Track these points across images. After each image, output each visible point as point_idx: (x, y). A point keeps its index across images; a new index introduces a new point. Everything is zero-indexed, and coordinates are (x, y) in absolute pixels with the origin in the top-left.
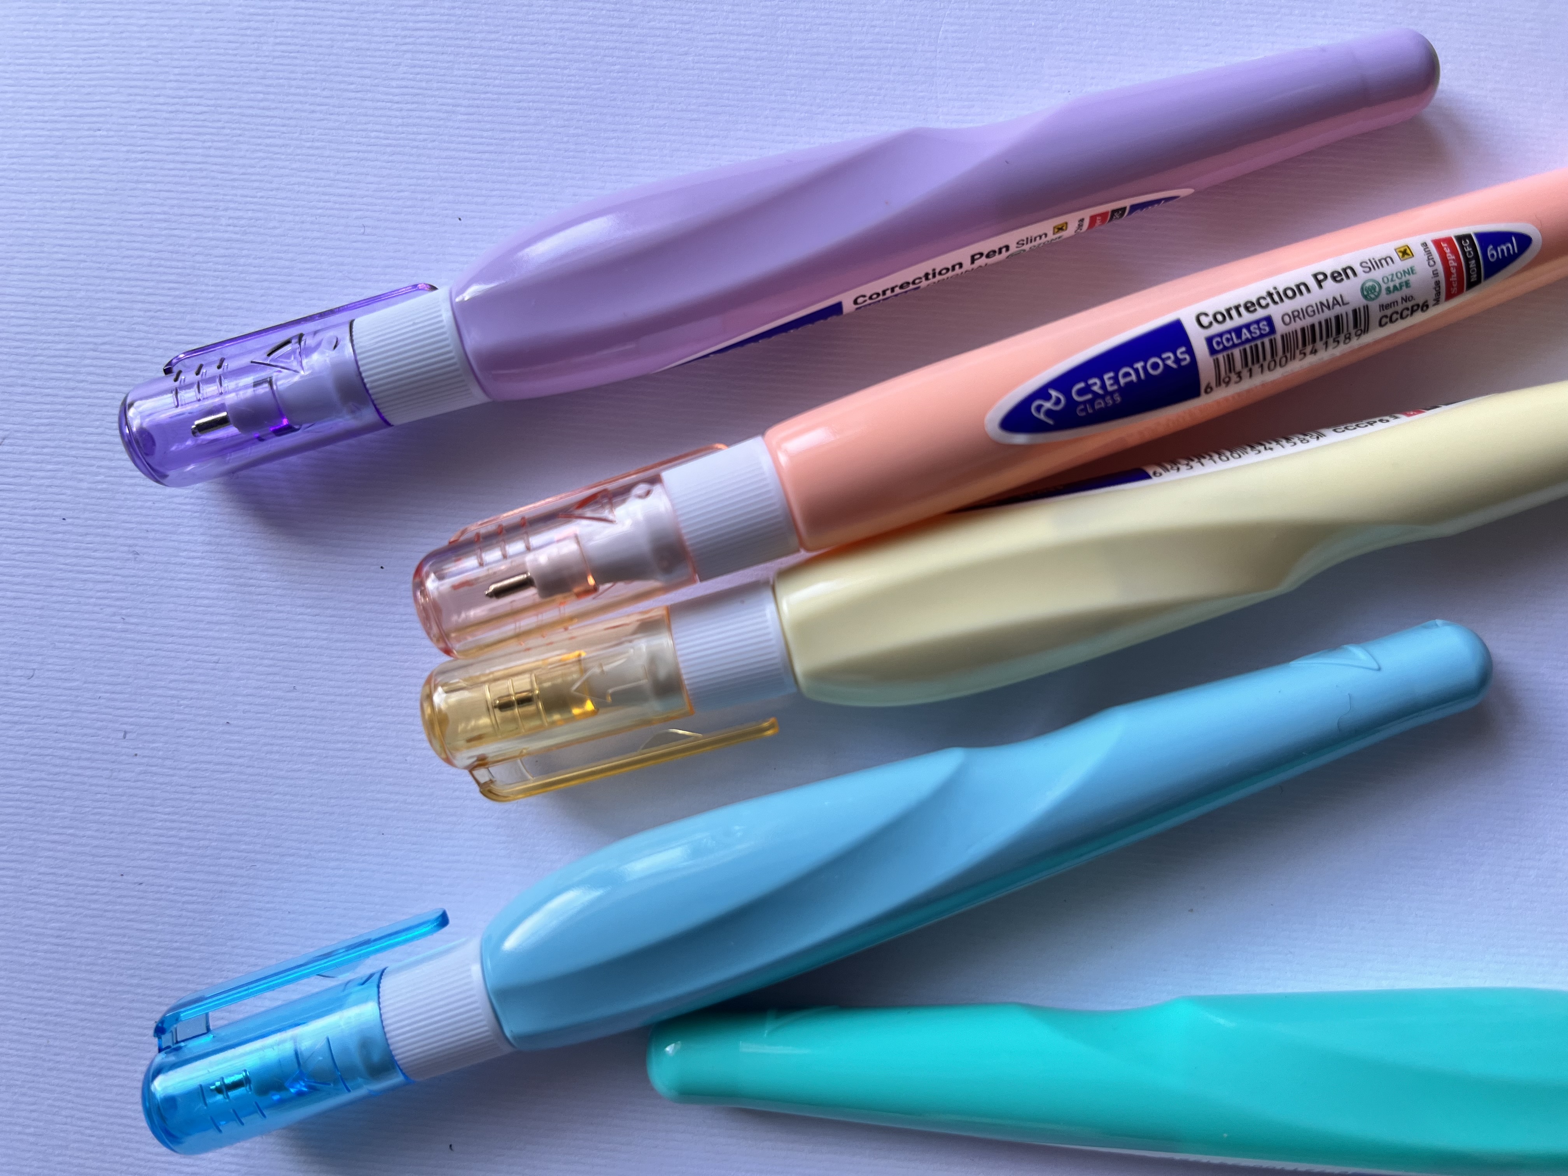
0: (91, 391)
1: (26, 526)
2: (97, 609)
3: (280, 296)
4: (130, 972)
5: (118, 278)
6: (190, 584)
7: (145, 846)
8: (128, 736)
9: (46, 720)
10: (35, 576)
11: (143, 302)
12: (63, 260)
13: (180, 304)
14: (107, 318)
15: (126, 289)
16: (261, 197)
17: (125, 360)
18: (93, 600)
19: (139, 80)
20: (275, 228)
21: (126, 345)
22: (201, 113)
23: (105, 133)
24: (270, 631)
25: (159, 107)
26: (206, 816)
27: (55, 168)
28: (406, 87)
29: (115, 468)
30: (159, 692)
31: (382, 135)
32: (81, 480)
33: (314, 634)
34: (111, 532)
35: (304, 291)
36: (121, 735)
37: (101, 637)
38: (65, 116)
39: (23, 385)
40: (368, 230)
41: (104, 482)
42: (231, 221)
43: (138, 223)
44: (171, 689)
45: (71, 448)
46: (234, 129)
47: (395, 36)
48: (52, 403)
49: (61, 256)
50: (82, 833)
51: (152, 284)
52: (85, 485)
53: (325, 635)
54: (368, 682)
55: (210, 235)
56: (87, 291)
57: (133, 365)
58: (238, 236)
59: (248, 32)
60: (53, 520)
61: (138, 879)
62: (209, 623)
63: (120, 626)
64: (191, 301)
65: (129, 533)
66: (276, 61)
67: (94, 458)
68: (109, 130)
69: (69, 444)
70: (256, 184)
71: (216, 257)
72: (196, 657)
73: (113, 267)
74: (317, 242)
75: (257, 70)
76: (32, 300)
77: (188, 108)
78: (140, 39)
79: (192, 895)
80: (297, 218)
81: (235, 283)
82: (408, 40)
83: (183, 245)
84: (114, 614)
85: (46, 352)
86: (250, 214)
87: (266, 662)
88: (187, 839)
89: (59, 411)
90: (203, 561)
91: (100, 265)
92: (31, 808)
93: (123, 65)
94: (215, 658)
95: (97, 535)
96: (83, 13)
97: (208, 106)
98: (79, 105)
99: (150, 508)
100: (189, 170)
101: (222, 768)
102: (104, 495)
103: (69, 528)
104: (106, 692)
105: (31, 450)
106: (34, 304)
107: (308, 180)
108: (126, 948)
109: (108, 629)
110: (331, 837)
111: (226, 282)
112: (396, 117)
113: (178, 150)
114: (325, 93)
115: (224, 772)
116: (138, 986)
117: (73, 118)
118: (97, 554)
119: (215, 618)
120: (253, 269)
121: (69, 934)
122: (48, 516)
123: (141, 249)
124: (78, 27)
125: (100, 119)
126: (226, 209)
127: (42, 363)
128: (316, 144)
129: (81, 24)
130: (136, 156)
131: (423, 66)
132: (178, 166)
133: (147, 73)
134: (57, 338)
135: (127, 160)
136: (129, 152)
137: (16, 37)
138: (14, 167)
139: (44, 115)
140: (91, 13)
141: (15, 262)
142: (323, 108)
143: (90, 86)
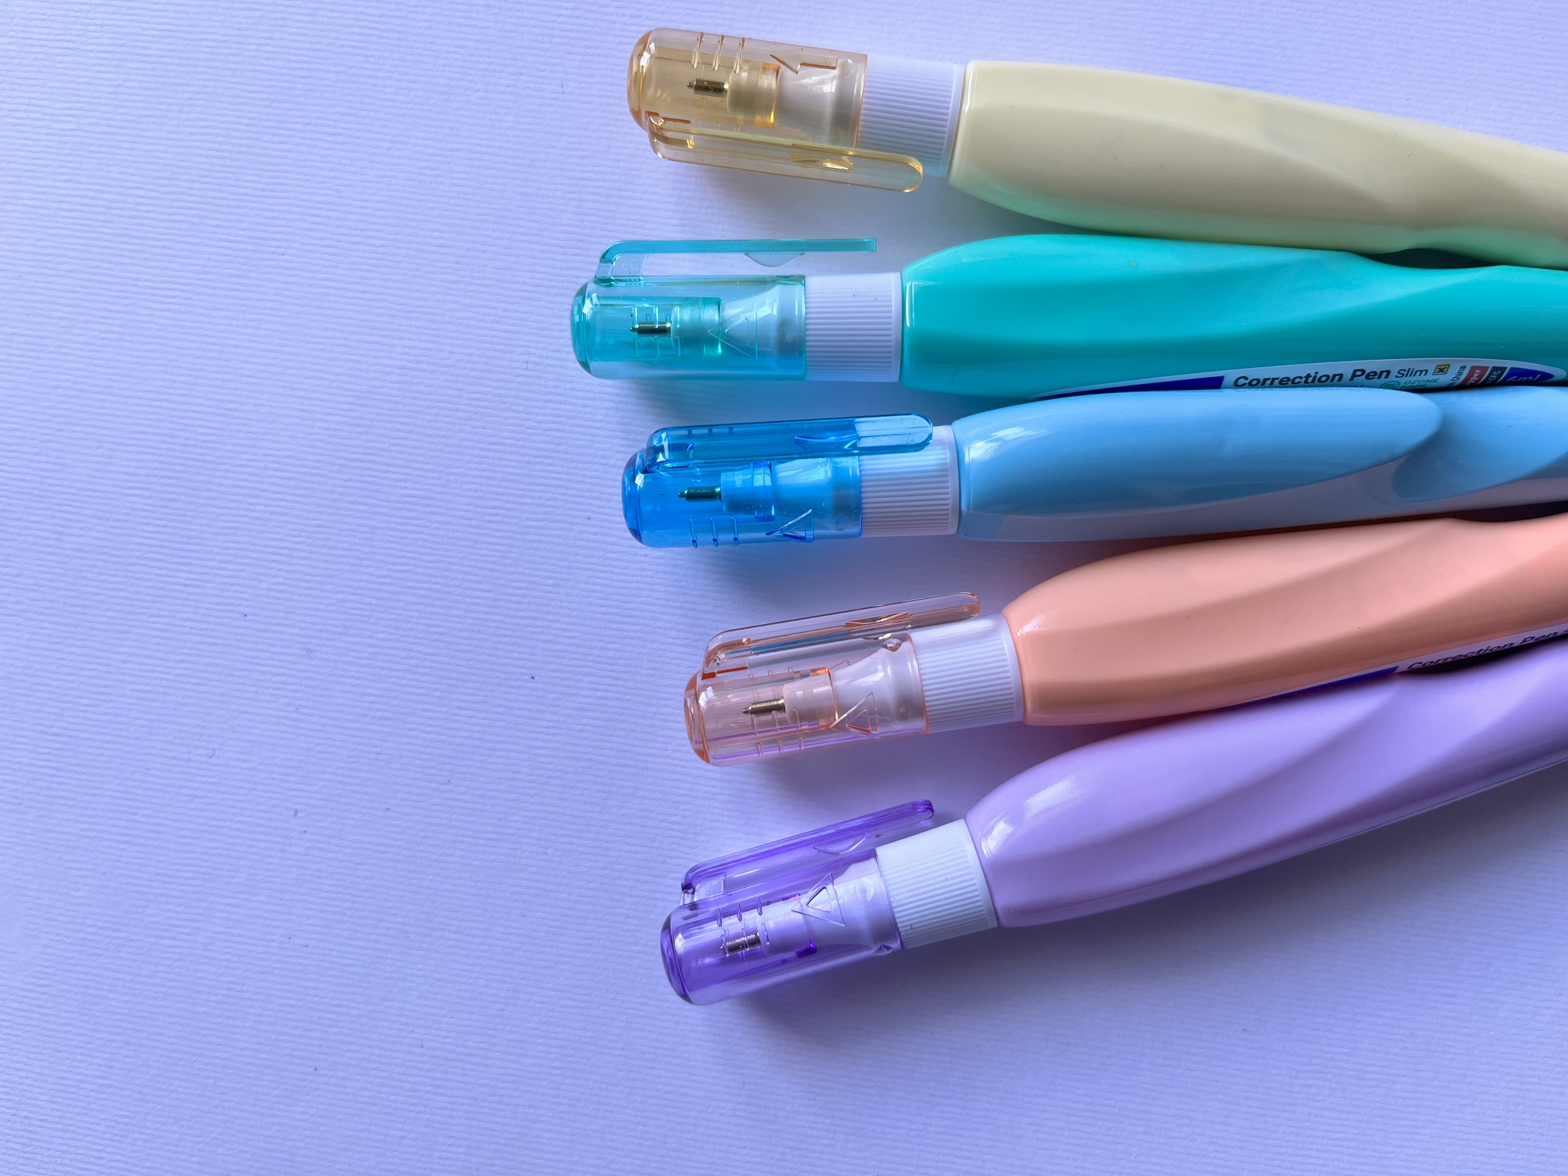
0: (274, 500)
1: (212, 619)
2: (273, 699)
3: (448, 423)
4: (294, 1024)
5: (300, 397)
6: (357, 682)
7: (311, 913)
8: (298, 815)
9: (224, 796)
10: (217, 665)
11: (323, 420)
12: (249, 376)
13: (357, 425)
14: (289, 433)
15: (307, 408)
16: (434, 329)
17: (305, 473)
18: (269, 691)
19: (321, 209)
20: (445, 359)
21: (306, 460)
22: (381, 246)
23: (289, 258)
24: (428, 729)
25: (341, 237)
26: (366, 891)
27: (240, 287)
28: (570, 233)
29: (292, 572)
30: (328, 776)
31: (547, 276)
32: (261, 581)
33: (469, 734)
34: (288, 630)
35: (470, 419)
36: (292, 813)
37: (276, 724)
38: (251, 238)
39: (209, 490)
40: (531, 366)
41: (282, 584)
42: (406, 350)
43: (320, 346)
44: (338, 775)
45: (253, 551)
46: (412, 263)
47: (563, 184)
48: (236, 509)
49: (246, 372)
50: (255, 898)
51: (330, 404)
52: (264, 585)
53: (478, 735)
54: (515, 780)
55: (386, 362)
56: (272, 407)
57: (312, 479)
58: (411, 365)
59: (427, 172)
60: (235, 615)
61: (304, 942)
62: (373, 718)
63: (294, 716)
64: (366, 422)
65: (303, 632)
66: (452, 201)
67: (274, 561)
68: (293, 255)
69: (252, 548)
70: (430, 317)
71: (391, 383)
72: (360, 748)
73: (295, 386)
74: (484, 374)
75: (433, 209)
76: (220, 412)
77: (369, 241)
78: (322, 169)
79: (352, 959)
80: (466, 351)
81: (407, 408)
82: (574, 189)
83: (361, 370)
84: (289, 705)
85: (232, 461)
86: (423, 345)
87: (424, 756)
88: (350, 909)
89: (243, 516)
90: (370, 662)
91: (285, 384)
92: (208, 874)
93: (306, 193)
94: (378, 750)
95: (275, 632)
96: (266, 138)
97: (387, 240)
98: (263, 228)
99: (323, 611)
100: (369, 300)
101: (381, 848)
102: (283, 595)
103: (249, 624)
104: (280, 774)
105: (216, 550)
106: (221, 415)
107: (477, 316)
108: (291, 1002)
109: (284, 718)
110: (478, 916)
111: (399, 406)
112: (560, 260)
113: (359, 280)
114: (497, 234)
115: (384, 852)
116: (301, 1036)
117: (258, 241)
118: (275, 649)
119: (379, 714)
120: (423, 396)
121: (239, 988)
122: (230, 611)
123: (323, 372)
124: (261, 151)
125: (284, 244)
126: (402, 339)
127: (227, 471)
128: (486, 282)
129: (264, 148)
130: (318, 282)
131: (587, 214)
132: (358, 295)
133: (330, 203)
134: (242, 449)
135: (310, 286)
136: (312, 278)
137: (201, 155)
138: (200, 282)
139: (229, 235)
140: (275, 139)
141: (201, 374)
142: (493, 248)
143: (274, 211)
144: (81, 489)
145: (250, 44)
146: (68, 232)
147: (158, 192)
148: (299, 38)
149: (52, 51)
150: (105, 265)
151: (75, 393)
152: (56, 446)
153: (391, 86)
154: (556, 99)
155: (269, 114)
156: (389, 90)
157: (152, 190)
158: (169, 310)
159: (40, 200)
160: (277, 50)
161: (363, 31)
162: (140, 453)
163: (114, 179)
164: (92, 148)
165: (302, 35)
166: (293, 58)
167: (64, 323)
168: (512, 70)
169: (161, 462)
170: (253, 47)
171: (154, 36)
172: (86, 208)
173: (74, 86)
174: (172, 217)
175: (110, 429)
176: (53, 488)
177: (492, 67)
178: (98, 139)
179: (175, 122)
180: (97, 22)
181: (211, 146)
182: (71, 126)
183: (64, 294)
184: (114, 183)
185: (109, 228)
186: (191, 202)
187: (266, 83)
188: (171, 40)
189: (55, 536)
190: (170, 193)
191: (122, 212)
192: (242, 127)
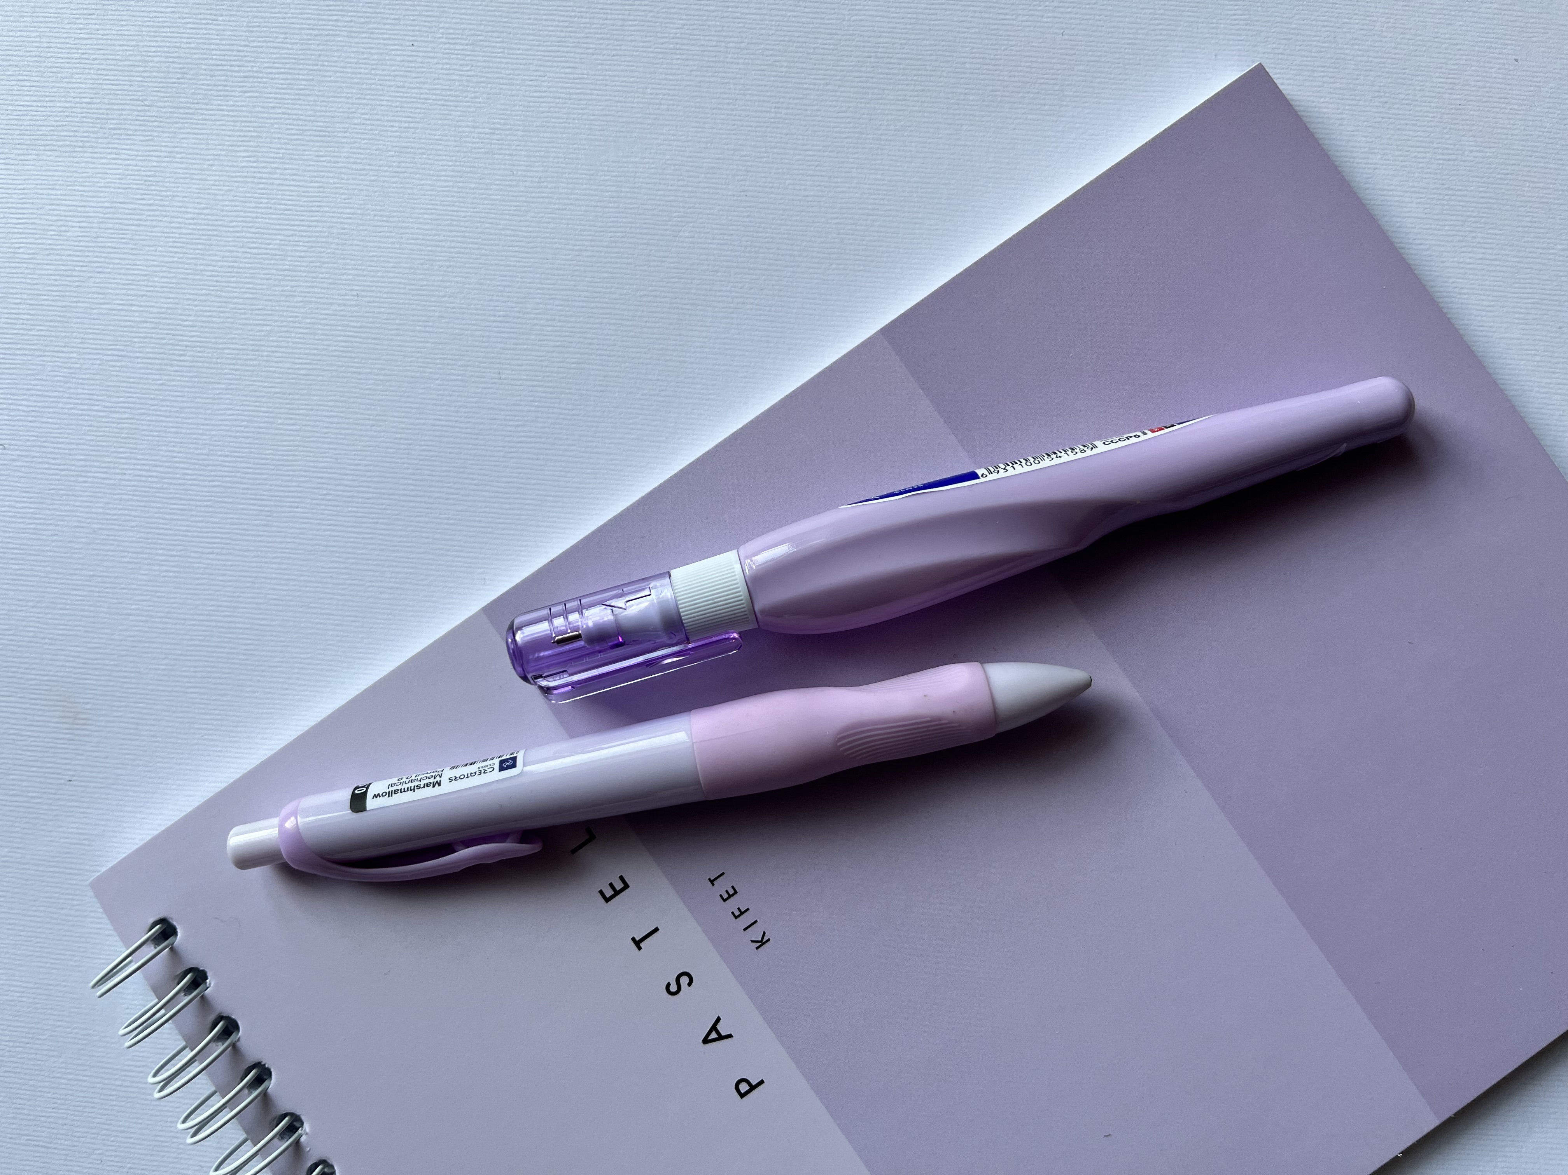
5: (316, 613)
12: (276, 599)
16: (414, 558)
19: (324, 472)
20: (423, 580)
22: (370, 498)
23: (301, 510)
25: (340, 493)
27: (266, 534)
28: (512, 483)
31: (496, 516)
38: (272, 496)
42: (393, 575)
43: (329, 575)
46: (394, 510)
47: (504, 447)
49: (273, 597)
55: (379, 584)
56: (294, 621)
59: (402, 441)
66: (421, 463)
68: (304, 508)
70: (410, 549)
73: (311, 605)
75: (408, 468)
76: (255, 627)
77: (361, 495)
78: (323, 443)
82: (513, 450)
83: (359, 591)
86: (406, 570)
91: (303, 604)
93: (312, 461)
96: (280, 421)
97: (375, 493)
98: (281, 488)
100: (363, 538)
106: (256, 630)
112: (506, 503)
113: (355, 524)
114: (456, 486)
117: (278, 498)
123: (331, 593)
124: (276, 431)
125: (297, 500)
126: (389, 567)
127: (263, 671)
128: (451, 522)
129: (279, 429)
130: (325, 527)
131: (524, 468)
132: (355, 535)
133: (331, 468)
134: (274, 654)
135: (318, 530)
136: (319, 524)
137: (230, 436)
138: (236, 531)
139: (255, 495)
140: (286, 422)
141: (240, 599)
142: (454, 496)
143: (289, 476)
144: (153, 690)
145: (263, 351)
146: (130, 497)
147: (200, 465)
148: (300, 346)
149: (105, 358)
150: (161, 521)
151: (144, 618)
152: (131, 659)
153: (371, 379)
154: (495, 383)
155: (281, 403)
156: (370, 382)
157: (194, 464)
158: (212, 553)
159: (106, 473)
160: (284, 355)
161: (349, 339)
162: (196, 661)
163: (163, 456)
164: (144, 433)
165: (303, 343)
166: (297, 361)
167: (131, 566)
168: (462, 363)
169: (213, 667)
170: (265, 354)
171: (187, 346)
172: (144, 479)
173: (126, 384)
174: (211, 483)
175: (172, 644)
176: (130, 691)
177: (446, 362)
178: (149, 425)
179: (209, 412)
180: (141, 335)
181: (238, 429)
182: (126, 416)
183: (130, 544)
184: (164, 459)
185: (163, 493)
186: (225, 471)
187: (278, 380)
188: (201, 349)
189: (133, 726)
190: (209, 465)
191: (172, 481)
192: (261, 414)
